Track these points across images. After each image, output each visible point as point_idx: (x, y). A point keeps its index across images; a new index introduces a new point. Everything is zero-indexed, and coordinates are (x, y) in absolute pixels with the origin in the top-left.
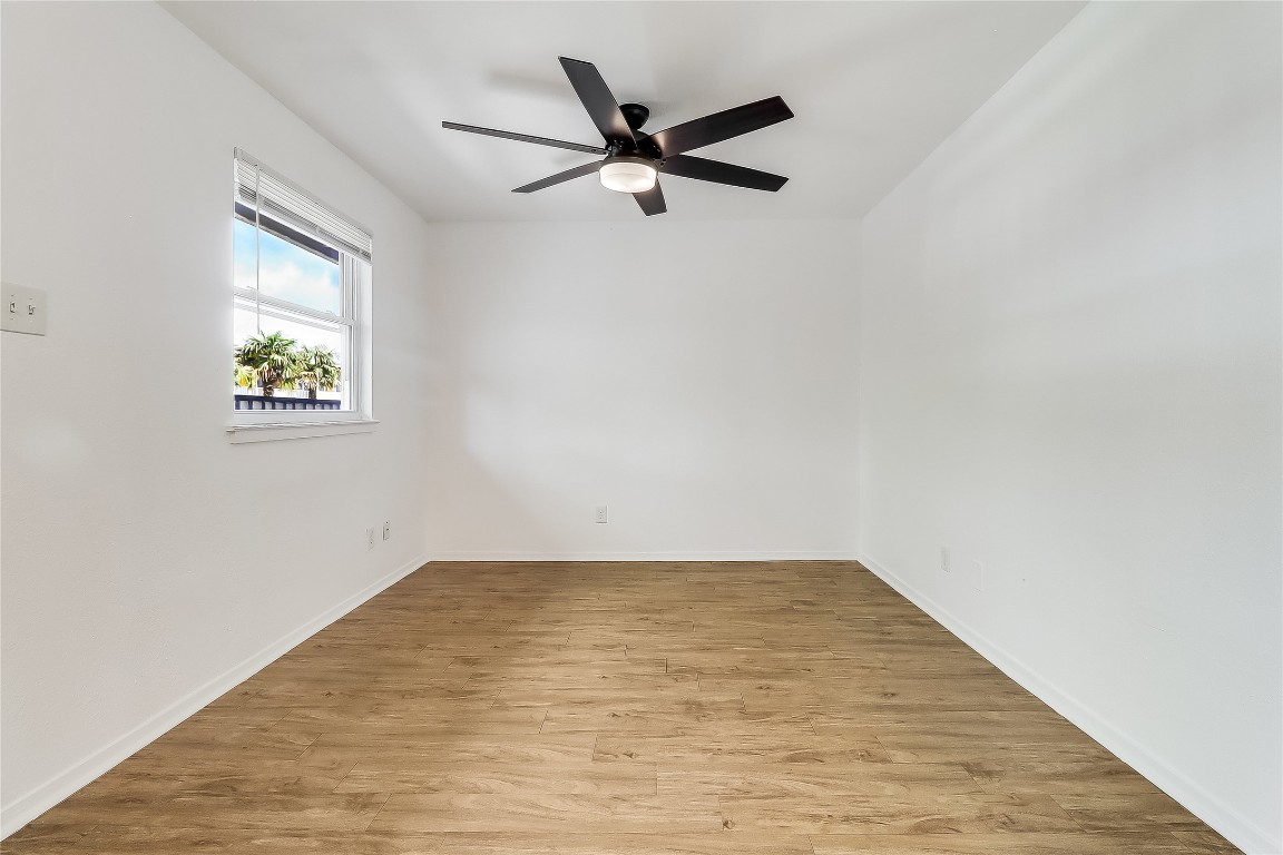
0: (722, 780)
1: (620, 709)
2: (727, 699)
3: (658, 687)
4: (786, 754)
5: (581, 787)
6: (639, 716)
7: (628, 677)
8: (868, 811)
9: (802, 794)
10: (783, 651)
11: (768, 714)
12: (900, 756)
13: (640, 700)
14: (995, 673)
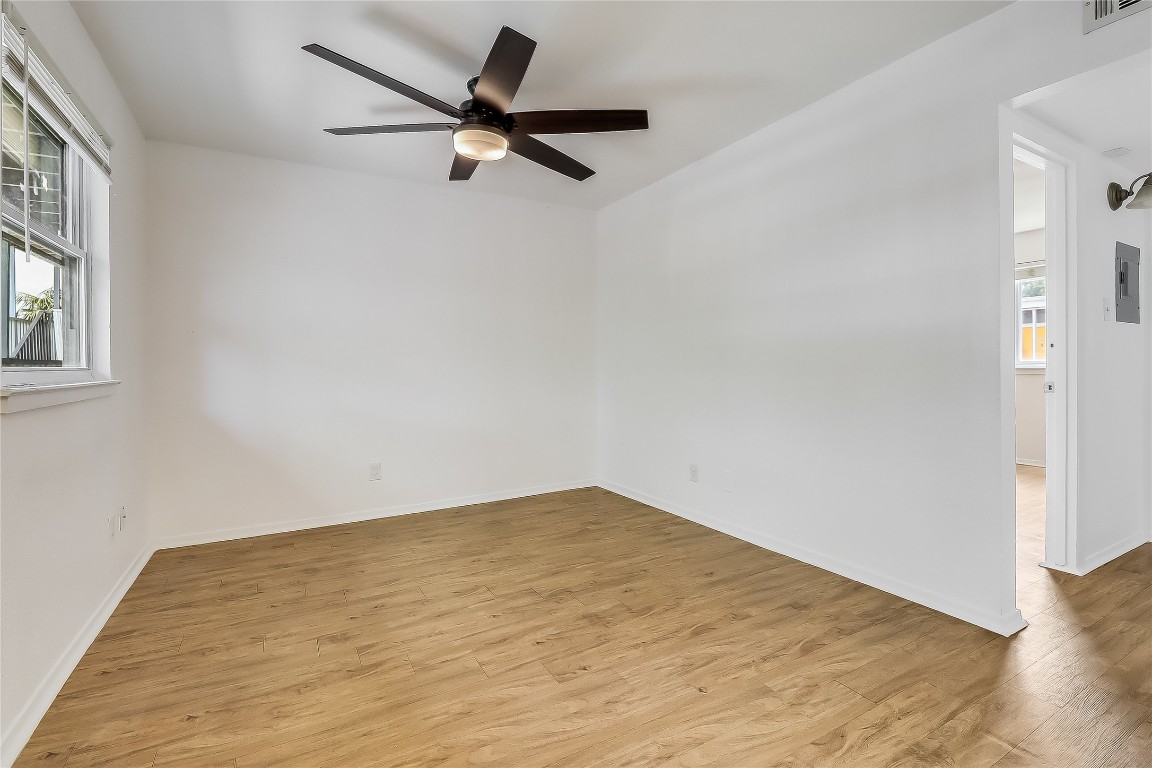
0: (669, 662)
1: (539, 636)
2: (611, 605)
3: (549, 612)
4: (688, 632)
5: (573, 706)
6: (559, 637)
7: (514, 610)
8: (769, 651)
9: (725, 654)
10: (611, 561)
11: (650, 608)
12: (753, 611)
13: (547, 626)
14: (749, 546)
